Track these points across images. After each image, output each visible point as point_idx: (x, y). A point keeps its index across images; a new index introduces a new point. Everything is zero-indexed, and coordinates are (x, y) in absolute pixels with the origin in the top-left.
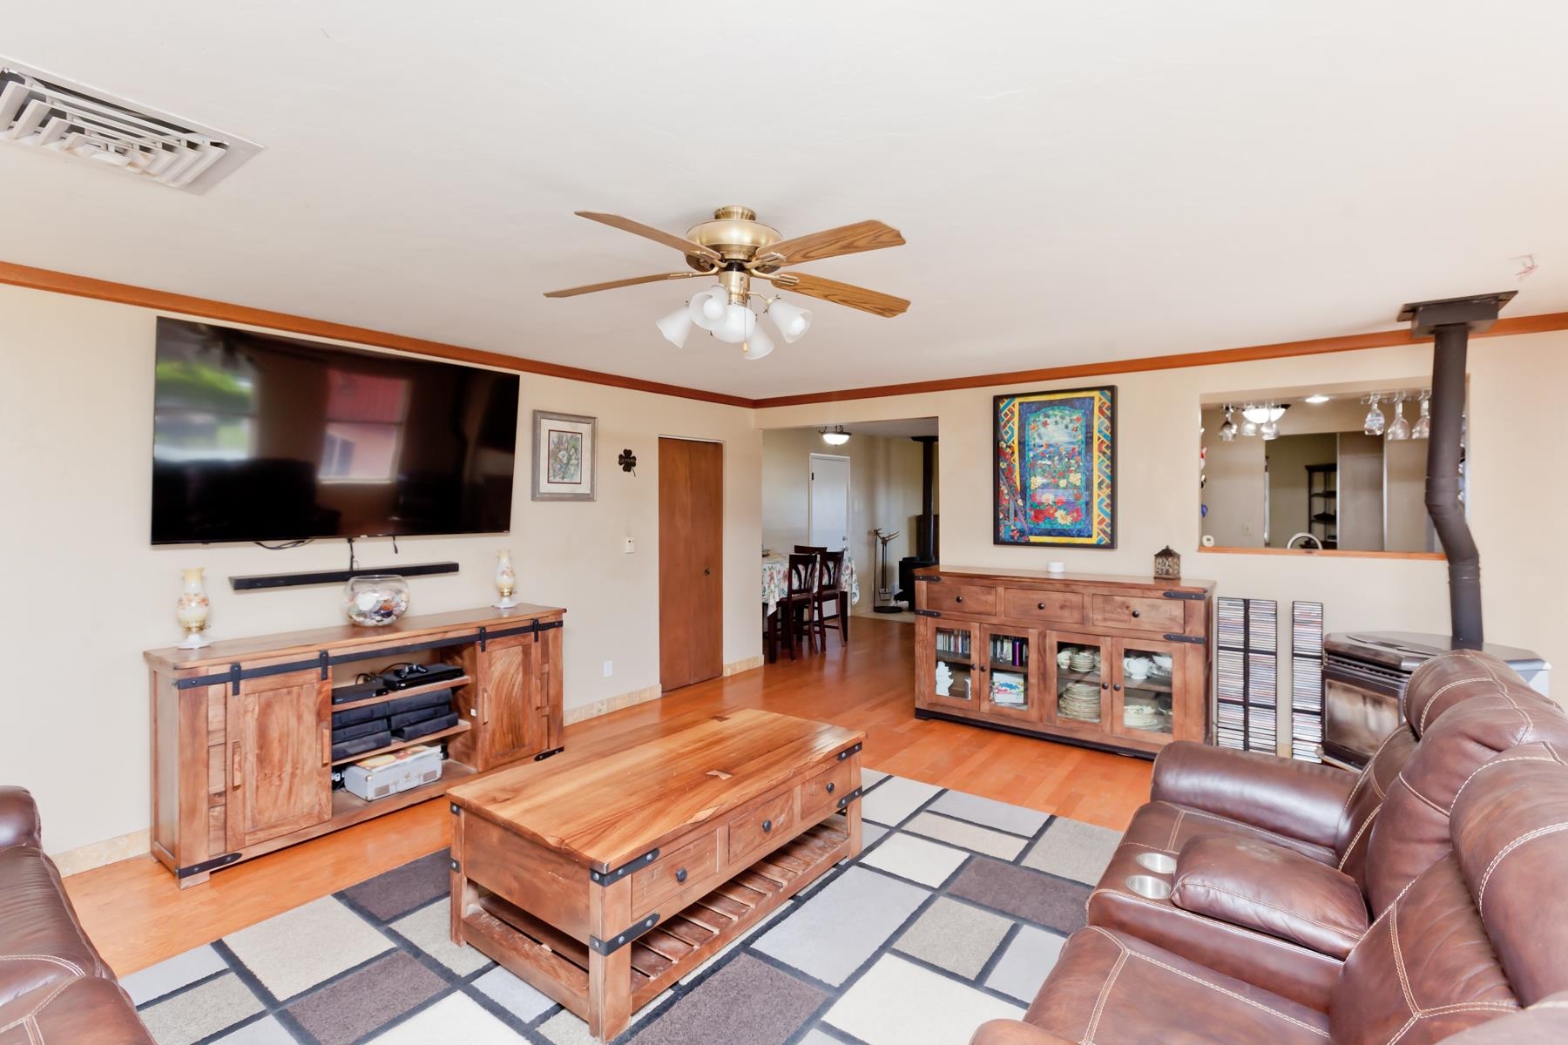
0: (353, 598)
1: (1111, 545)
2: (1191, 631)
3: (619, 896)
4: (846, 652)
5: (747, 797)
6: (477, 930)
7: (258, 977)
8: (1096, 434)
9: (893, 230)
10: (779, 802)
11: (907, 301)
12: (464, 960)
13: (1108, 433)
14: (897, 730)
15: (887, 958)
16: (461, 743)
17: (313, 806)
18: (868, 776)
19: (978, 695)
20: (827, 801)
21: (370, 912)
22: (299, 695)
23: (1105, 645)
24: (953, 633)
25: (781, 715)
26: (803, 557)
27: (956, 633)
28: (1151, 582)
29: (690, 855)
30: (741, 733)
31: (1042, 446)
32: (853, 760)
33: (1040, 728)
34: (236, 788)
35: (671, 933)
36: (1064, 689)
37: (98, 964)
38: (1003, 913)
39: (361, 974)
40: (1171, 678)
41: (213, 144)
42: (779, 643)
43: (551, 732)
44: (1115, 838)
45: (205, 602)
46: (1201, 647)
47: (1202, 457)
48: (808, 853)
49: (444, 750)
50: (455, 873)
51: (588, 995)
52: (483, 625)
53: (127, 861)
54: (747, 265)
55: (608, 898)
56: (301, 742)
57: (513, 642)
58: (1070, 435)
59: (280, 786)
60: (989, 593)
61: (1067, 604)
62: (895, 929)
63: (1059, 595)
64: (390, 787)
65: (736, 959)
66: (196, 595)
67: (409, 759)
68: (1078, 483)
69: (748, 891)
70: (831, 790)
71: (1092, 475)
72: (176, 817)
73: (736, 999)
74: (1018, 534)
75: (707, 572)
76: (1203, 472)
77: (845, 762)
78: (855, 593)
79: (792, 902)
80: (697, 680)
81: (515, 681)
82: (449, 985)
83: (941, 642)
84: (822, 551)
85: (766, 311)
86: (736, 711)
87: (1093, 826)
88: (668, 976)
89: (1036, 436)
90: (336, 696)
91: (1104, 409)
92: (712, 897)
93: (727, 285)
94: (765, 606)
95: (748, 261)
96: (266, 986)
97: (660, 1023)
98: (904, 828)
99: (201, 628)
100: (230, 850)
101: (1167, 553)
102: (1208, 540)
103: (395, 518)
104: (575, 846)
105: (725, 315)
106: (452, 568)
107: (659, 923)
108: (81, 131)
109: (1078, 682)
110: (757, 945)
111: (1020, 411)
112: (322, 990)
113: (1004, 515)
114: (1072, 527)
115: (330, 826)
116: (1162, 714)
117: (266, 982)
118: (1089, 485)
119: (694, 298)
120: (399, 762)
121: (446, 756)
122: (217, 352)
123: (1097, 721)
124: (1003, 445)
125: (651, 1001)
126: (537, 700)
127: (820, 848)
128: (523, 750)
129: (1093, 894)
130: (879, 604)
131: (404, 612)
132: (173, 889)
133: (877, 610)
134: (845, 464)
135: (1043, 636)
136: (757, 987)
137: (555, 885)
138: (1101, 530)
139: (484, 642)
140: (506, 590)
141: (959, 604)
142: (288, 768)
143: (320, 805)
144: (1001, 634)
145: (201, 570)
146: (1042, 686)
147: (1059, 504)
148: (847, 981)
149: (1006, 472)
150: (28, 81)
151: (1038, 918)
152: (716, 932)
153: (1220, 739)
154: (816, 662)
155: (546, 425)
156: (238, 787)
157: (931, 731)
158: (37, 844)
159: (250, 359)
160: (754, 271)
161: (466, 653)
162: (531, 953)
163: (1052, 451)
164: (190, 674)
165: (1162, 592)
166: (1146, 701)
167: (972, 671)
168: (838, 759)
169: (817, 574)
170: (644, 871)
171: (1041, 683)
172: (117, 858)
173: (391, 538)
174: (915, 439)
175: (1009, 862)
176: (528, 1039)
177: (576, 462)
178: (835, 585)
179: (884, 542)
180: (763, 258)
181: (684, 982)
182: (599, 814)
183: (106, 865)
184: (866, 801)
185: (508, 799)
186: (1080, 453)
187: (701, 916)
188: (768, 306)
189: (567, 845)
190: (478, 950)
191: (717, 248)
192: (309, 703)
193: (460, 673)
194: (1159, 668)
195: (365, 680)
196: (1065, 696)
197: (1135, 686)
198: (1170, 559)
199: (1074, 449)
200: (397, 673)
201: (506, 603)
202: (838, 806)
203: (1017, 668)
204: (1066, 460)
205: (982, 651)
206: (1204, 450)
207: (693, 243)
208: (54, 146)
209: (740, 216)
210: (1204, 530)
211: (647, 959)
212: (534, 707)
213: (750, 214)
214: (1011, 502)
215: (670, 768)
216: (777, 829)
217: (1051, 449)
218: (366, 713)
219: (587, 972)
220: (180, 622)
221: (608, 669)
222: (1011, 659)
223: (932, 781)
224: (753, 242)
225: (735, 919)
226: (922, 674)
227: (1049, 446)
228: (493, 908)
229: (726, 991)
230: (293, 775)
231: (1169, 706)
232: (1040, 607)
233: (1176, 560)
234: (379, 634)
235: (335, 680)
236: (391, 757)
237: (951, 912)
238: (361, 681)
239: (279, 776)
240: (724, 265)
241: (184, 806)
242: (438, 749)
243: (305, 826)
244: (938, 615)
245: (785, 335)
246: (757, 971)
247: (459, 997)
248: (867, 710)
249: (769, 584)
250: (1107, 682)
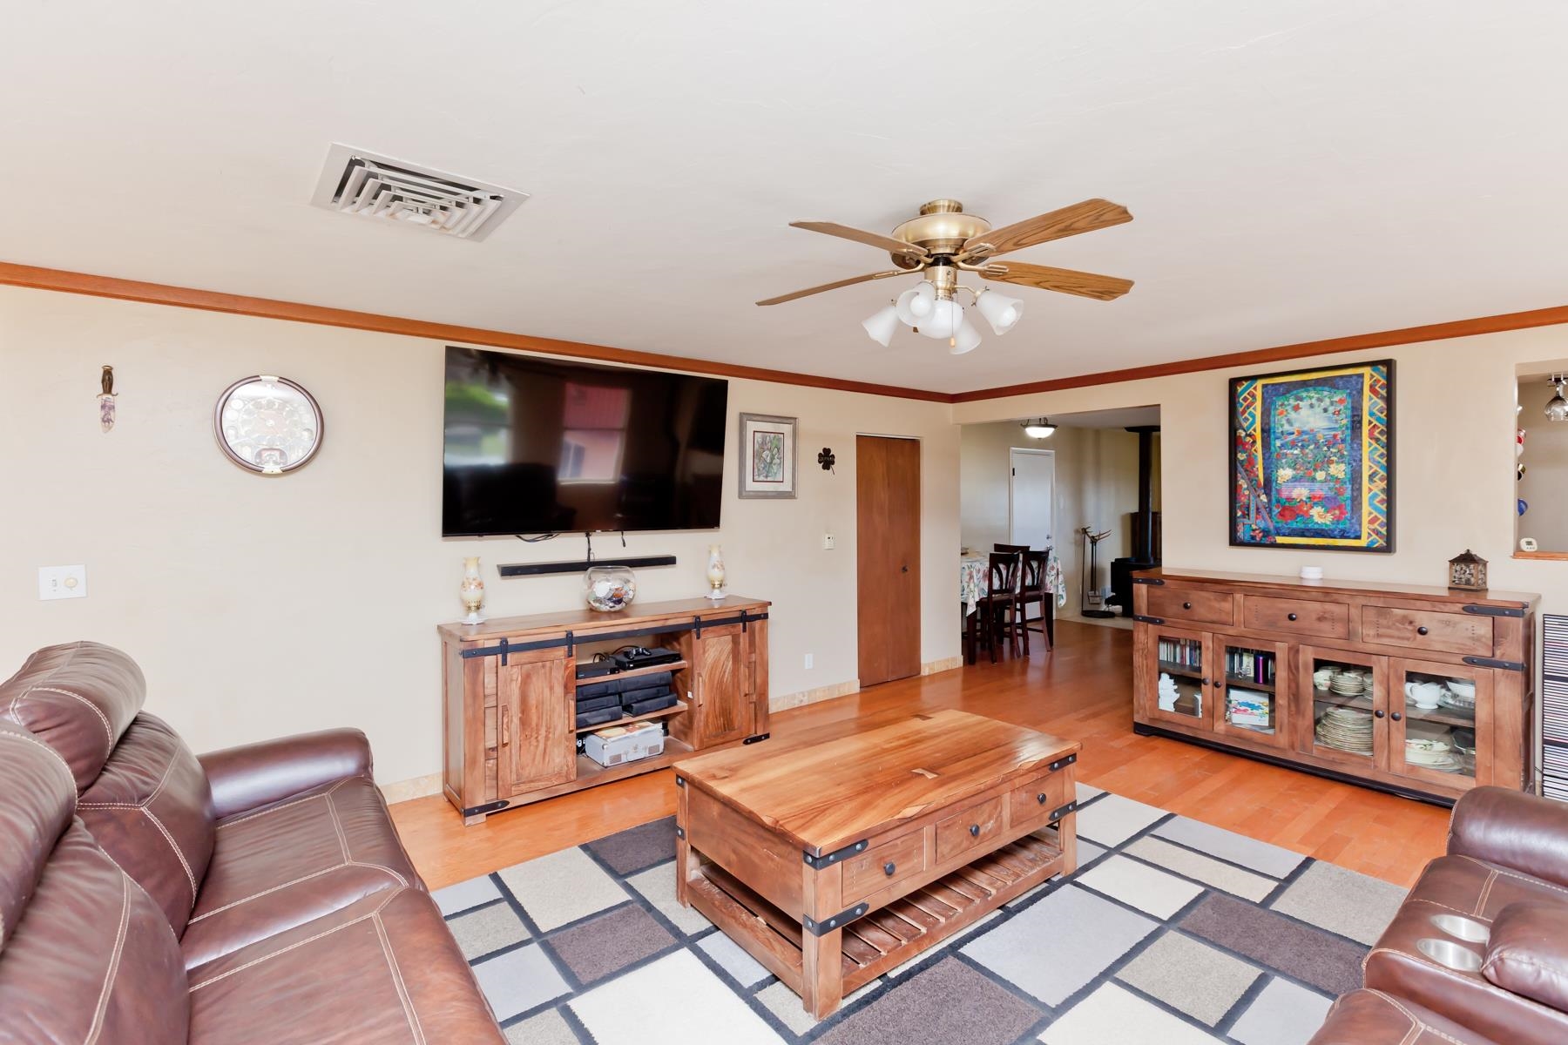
0: (591, 585)
1: (1388, 548)
2: (1503, 655)
3: (831, 881)
4: (1051, 658)
5: (954, 799)
6: (700, 894)
7: (525, 909)
8: (1366, 418)
9: (1119, 207)
10: (987, 808)
11: (1130, 281)
12: (690, 921)
13: (1383, 416)
14: (1112, 743)
15: (1108, 987)
16: (679, 722)
17: (562, 767)
18: (1083, 792)
19: (1211, 713)
20: (1038, 812)
21: (609, 865)
22: (551, 669)
23: (1380, 666)
24: (1179, 642)
25: (987, 719)
26: (1004, 556)
27: (1182, 642)
28: (1445, 593)
29: (897, 850)
30: (946, 734)
31: (1293, 433)
32: (1066, 774)
33: (1291, 756)
34: (505, 745)
35: (879, 925)
36: (1322, 714)
37: (416, 878)
38: (1248, 959)
39: (605, 920)
40: (1474, 710)
41: (493, 198)
42: (978, 645)
43: (758, 718)
44: (1400, 893)
45: (480, 585)
46: (1519, 675)
47: (1520, 440)
48: (1018, 864)
49: (665, 727)
50: (680, 840)
51: (802, 972)
52: (698, 614)
53: (426, 798)
54: (954, 259)
55: (821, 880)
56: (553, 710)
57: (724, 632)
58: (1329, 419)
59: (537, 747)
60: (1225, 600)
61: (1326, 616)
62: (1118, 957)
63: (1317, 606)
64: (622, 756)
65: (944, 961)
66: (474, 579)
67: (637, 733)
68: (1341, 476)
69: (954, 895)
70: (1042, 800)
71: (1361, 466)
72: (462, 764)
73: (944, 1001)
74: (1261, 534)
75: (905, 569)
76: (1520, 460)
77: (1057, 773)
78: (1062, 596)
79: (1000, 912)
80: (895, 677)
81: (726, 668)
82: (676, 941)
83: (1165, 652)
84: (1025, 549)
85: (975, 304)
86: (938, 711)
87: (1365, 876)
88: (877, 965)
89: (1284, 422)
90: (580, 671)
91: (1377, 388)
92: (919, 896)
93: (934, 281)
94: (964, 605)
95: (955, 254)
96: (531, 917)
97: (869, 1011)
98: (1125, 850)
99: (478, 608)
100: (500, 799)
101: (1467, 559)
102: (1529, 543)
103: (619, 515)
104: (789, 827)
105: (932, 311)
106: (669, 561)
107: (867, 913)
108: (400, 199)
109: (1340, 706)
110: (966, 950)
111: (1263, 393)
112: (574, 928)
113: (1243, 513)
114: (1332, 527)
115: (575, 786)
116: (1461, 753)
117: (532, 915)
118: (1355, 478)
119: (901, 296)
120: (628, 734)
121: (667, 733)
122: (484, 373)
123: (1368, 754)
124: (1242, 433)
125: (860, 988)
126: (745, 687)
127: (1031, 860)
128: (733, 733)
129: (1371, 953)
130: (1088, 607)
131: (631, 600)
132: (459, 825)
133: (1085, 613)
134: (1049, 459)
135: (1294, 651)
136: (967, 993)
137: (770, 863)
138: (1374, 530)
139: (699, 630)
140: (717, 583)
141: (1186, 611)
142: (543, 732)
143: (567, 766)
144: (1239, 646)
145: (478, 558)
146: (1293, 708)
147: (1314, 500)
148: (1063, 1003)
149: (1245, 463)
150: (367, 164)
151: (1292, 971)
152: (924, 930)
153: (1546, 789)
154: (1018, 666)
155: (752, 426)
156: (507, 744)
157: (1153, 749)
158: (370, 777)
159: (509, 378)
160: (961, 264)
161: (683, 640)
162: (747, 923)
163: (1305, 439)
164: (471, 645)
165: (1461, 606)
166: (1436, 736)
167: (1203, 685)
168: (1050, 769)
169: (1019, 573)
170: (853, 859)
171: (1293, 705)
172: (420, 795)
173: (620, 533)
174: (1130, 429)
175: (1254, 903)
176: (747, 1002)
177: (778, 461)
178: (1039, 585)
179: (1094, 541)
180: (971, 250)
181: (893, 975)
182: (808, 800)
183: (412, 800)
184: (1080, 814)
185: (726, 777)
186: (1343, 441)
187: (908, 912)
188: (976, 298)
189: (781, 826)
190: (701, 913)
191: (923, 244)
192: (559, 676)
193: (677, 657)
194: (1455, 696)
195: (600, 659)
196: (1324, 721)
197: (1420, 716)
198: (1472, 566)
199: (1335, 436)
200: (627, 654)
201: (717, 594)
202: (1050, 819)
203: (1261, 686)
204: (1325, 448)
205: (1215, 663)
206: (1522, 434)
207: (900, 241)
208: (382, 214)
209: (946, 209)
210: (1521, 532)
211: (856, 946)
212: (743, 694)
213: (956, 206)
214: (1252, 498)
215: (875, 762)
216: (985, 834)
217: (1305, 437)
218: (602, 689)
219: (801, 950)
220: (463, 601)
221: (808, 661)
222: (1252, 675)
223: (1157, 803)
224: (960, 235)
225: (942, 920)
226: (1142, 685)
227: (1301, 433)
228: (713, 876)
229: (935, 991)
230: (547, 738)
231: (1472, 744)
232: (1291, 618)
233: (1480, 567)
234: (611, 619)
235: (578, 658)
236: (622, 730)
237: (1184, 948)
238: (597, 661)
239: (537, 738)
240: (930, 260)
241: (467, 757)
242: (659, 726)
243: (556, 783)
244: (1161, 622)
245: (994, 328)
246: (967, 977)
247: (685, 954)
248: (1078, 720)
249: (968, 583)
250: (1382, 709)
